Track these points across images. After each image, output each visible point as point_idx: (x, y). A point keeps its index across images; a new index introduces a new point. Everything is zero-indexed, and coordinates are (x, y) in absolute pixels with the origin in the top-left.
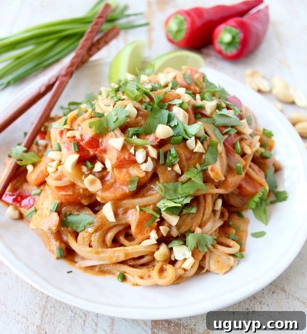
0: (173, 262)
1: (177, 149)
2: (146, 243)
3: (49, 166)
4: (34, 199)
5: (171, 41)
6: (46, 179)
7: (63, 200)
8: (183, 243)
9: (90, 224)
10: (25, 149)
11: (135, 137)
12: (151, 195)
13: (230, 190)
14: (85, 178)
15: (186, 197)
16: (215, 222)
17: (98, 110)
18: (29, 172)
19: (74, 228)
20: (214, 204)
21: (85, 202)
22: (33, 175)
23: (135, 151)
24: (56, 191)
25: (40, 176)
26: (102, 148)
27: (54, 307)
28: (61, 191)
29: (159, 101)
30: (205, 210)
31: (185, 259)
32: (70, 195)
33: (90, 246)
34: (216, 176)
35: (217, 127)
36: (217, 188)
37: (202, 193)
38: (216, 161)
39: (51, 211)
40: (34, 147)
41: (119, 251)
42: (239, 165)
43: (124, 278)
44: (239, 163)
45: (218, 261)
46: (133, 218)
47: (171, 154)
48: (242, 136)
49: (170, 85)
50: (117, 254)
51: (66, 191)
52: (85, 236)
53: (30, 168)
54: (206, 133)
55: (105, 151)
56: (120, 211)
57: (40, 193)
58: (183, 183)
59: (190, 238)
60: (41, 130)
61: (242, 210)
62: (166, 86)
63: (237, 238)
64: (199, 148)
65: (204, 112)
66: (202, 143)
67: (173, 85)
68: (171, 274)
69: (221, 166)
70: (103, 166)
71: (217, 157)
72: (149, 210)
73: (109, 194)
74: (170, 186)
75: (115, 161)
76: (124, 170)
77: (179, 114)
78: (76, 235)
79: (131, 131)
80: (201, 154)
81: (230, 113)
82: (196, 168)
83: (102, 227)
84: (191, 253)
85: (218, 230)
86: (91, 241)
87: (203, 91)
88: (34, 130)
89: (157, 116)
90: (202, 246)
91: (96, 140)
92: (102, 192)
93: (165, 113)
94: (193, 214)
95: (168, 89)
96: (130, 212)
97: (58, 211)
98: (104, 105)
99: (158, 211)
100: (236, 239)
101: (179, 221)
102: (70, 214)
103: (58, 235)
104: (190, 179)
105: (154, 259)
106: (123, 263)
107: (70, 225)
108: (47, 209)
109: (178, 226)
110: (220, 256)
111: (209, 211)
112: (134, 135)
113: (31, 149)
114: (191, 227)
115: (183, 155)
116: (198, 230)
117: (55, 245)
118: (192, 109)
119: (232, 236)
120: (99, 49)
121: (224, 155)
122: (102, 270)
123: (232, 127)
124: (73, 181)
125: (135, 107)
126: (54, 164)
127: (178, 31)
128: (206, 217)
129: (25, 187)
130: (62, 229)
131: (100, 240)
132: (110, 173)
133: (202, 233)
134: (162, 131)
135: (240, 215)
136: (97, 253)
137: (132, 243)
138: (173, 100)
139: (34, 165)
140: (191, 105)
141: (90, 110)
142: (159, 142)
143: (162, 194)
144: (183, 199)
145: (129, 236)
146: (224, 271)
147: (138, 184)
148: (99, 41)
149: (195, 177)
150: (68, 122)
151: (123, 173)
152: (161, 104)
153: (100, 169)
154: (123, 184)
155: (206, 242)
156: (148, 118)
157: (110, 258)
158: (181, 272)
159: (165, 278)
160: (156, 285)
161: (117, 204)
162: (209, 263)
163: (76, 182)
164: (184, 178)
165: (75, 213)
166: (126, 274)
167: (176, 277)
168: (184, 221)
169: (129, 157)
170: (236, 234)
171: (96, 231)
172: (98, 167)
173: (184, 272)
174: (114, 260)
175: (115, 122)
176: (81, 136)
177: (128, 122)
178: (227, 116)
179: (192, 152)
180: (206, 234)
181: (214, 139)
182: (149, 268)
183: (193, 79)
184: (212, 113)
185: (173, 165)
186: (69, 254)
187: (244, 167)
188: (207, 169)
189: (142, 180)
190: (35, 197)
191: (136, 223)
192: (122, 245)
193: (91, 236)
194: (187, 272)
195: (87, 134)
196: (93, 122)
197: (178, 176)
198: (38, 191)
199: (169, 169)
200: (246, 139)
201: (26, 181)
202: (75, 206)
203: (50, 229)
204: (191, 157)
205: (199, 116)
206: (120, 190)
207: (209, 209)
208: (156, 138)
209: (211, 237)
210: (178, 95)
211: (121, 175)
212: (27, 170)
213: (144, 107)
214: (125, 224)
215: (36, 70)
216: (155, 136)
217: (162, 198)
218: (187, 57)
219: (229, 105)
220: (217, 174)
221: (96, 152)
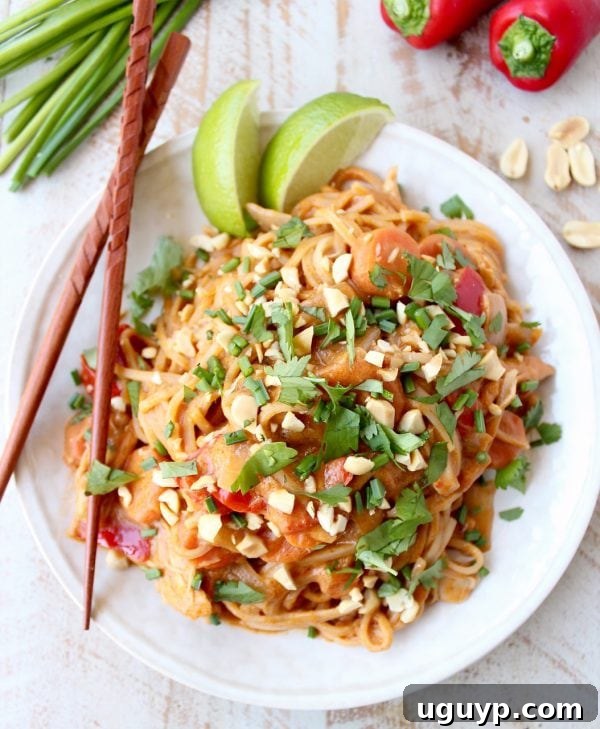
0: (385, 610)
8: (399, 586)
11: (309, 481)
14: (236, 539)
15: (401, 539)
22: (135, 510)
23: (316, 511)
28: (202, 562)
30: (429, 531)
31: (405, 610)
32: (217, 563)
33: (262, 614)
35: (442, 401)
42: (482, 457)
51: (209, 559)
55: (263, 506)
57: (156, 533)
63: (477, 537)
64: (417, 463)
68: (387, 639)
70: (262, 522)
71: (446, 462)
74: (376, 532)
76: (303, 535)
82: (414, 490)
96: (317, 570)
97: (205, 588)
102: (223, 583)
105: (359, 615)
110: (453, 580)
114: (410, 561)
116: (419, 563)
138: (364, 381)
139: (130, 487)
144: (396, 543)
151: (301, 540)
153: (259, 526)
159: (378, 643)
162: (438, 592)
163: (223, 546)
165: (230, 578)
166: (322, 631)
169: (308, 522)
172: (254, 521)
175: (272, 466)
176: (216, 484)
183: (389, 267)
188: (432, 486)
197: (386, 513)
198: (151, 532)
206: (296, 549)
208: (347, 474)
214: (309, 583)
216: (343, 469)
220: (447, 488)
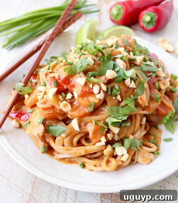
0: (115, 157)
1: (119, 85)
2: (98, 144)
3: (38, 95)
4: (29, 116)
5: (113, 21)
6: (37, 103)
7: (47, 117)
8: (121, 145)
9: (64, 132)
10: (24, 84)
11: (92, 78)
12: (102, 114)
13: (151, 112)
14: (61, 103)
15: (124, 116)
16: (141, 132)
17: (69, 61)
18: (26, 99)
19: (53, 134)
20: (141, 121)
21: (60, 118)
22: (28, 100)
23: (93, 86)
24: (42, 111)
25: (33, 102)
26: (71, 84)
27: (40, 183)
28: (46, 111)
29: (108, 55)
30: (135, 124)
31: (123, 155)
32: (51, 113)
33: (63, 146)
34: (143, 103)
35: (143, 72)
36: (143, 110)
37: (134, 113)
38: (143, 93)
39: (39, 123)
40: (29, 83)
41: (81, 149)
42: (157, 96)
43: (84, 166)
44: (158, 95)
45: (143, 156)
46: (90, 128)
47: (115, 89)
48: (159, 78)
49: (114, 46)
50: (80, 151)
51: (49, 111)
52: (60, 139)
53: (26, 96)
54: (137, 76)
55: (73, 86)
56: (83, 124)
57: (33, 112)
58: (123, 107)
59: (126, 142)
60: (34, 74)
61: (158, 124)
62: (112, 46)
63: (155, 141)
64: (132, 85)
65: (136, 63)
66: (135, 82)
67: (116, 46)
68: (114, 164)
69: (146, 97)
70: (72, 96)
71: (144, 91)
72: (101, 124)
73: (76, 113)
74: (115, 108)
75: (80, 92)
76: (86, 98)
77: (120, 63)
78: (54, 138)
79: (90, 73)
80: (134, 89)
81: (152, 64)
82: (131, 98)
83: (71, 134)
84: (126, 151)
85: (143, 137)
86: (64, 142)
87: (134, 50)
88: (29, 73)
89: (107, 65)
90: (133, 147)
91: (68, 79)
92: (71, 112)
93: (112, 63)
94: (128, 126)
95: (113, 48)
96: (89, 125)
97: (44, 123)
98: (73, 58)
99: (107, 124)
100: (155, 143)
101: (119, 131)
102: (51, 125)
103: (43, 138)
104: (127, 104)
105: (103, 154)
106: (84, 156)
107: (51, 132)
108: (37, 122)
109: (119, 134)
110: (144, 153)
111: (138, 125)
112: (92, 76)
113: (27, 85)
114: (127, 135)
115: (123, 90)
116: (131, 137)
117: (41, 144)
118: (128, 61)
119: (152, 140)
120: (69, 25)
121: (148, 90)
122: (70, 161)
123: (153, 72)
124: (53, 105)
125: (93, 59)
126: (42, 94)
127: (117, 15)
128: (136, 128)
129: (23, 108)
130: (46, 134)
131: (69, 142)
132: (76, 100)
133: (134, 139)
134: (110, 74)
135: (156, 127)
136: (68, 150)
137: (90, 144)
138: (117, 55)
139: (29, 94)
140: (127, 59)
141: (64, 61)
142: (108, 81)
143: (109, 114)
144: (122, 117)
145: (87, 140)
146: (147, 163)
147: (94, 107)
148: (69, 20)
149: (130, 103)
150: (50, 68)
151: (85, 100)
152: (109, 57)
153: (70, 98)
154: (84, 107)
155: (136, 144)
156: (101, 66)
157: (76, 153)
158: (120, 163)
159: (110, 167)
160: (104, 171)
161: (80, 119)
162: (137, 157)
163: (55, 105)
164: (123, 104)
165: (55, 125)
166: (85, 164)
167: (117, 166)
168: (122, 131)
169: (89, 90)
170: (154, 139)
171: (67, 136)
172: (69, 96)
173: (122, 163)
174: (78, 155)
175: (80, 68)
176: (59, 76)
177: (88, 68)
178: (150, 66)
179: (128, 87)
180: (136, 139)
181: (142, 79)
182: (100, 160)
183: (128, 43)
184: (141, 63)
185: (116, 96)
186: (49, 150)
187: (160, 98)
188: (138, 98)
189: (97, 105)
190: (29, 114)
191: (92, 131)
192: (83, 145)
193: (64, 140)
194: (124, 163)
195: (62, 76)
196: (66, 68)
197: (120, 102)
198: (31, 111)
199: (114, 98)
200: (161, 80)
201: (24, 104)
202: (54, 120)
203: (38, 135)
204: (127, 91)
205: (133, 65)
206: (83, 111)
207: (138, 124)
208: (106, 79)
209: (139, 141)
210: (120, 52)
211: (84, 101)
212: (25, 98)
213: (98, 59)
214: (85, 132)
215: (31, 38)
216: (105, 77)
217: (110, 116)
218: (124, 30)
219: (150, 58)
220: (144, 101)
221: (68, 87)
